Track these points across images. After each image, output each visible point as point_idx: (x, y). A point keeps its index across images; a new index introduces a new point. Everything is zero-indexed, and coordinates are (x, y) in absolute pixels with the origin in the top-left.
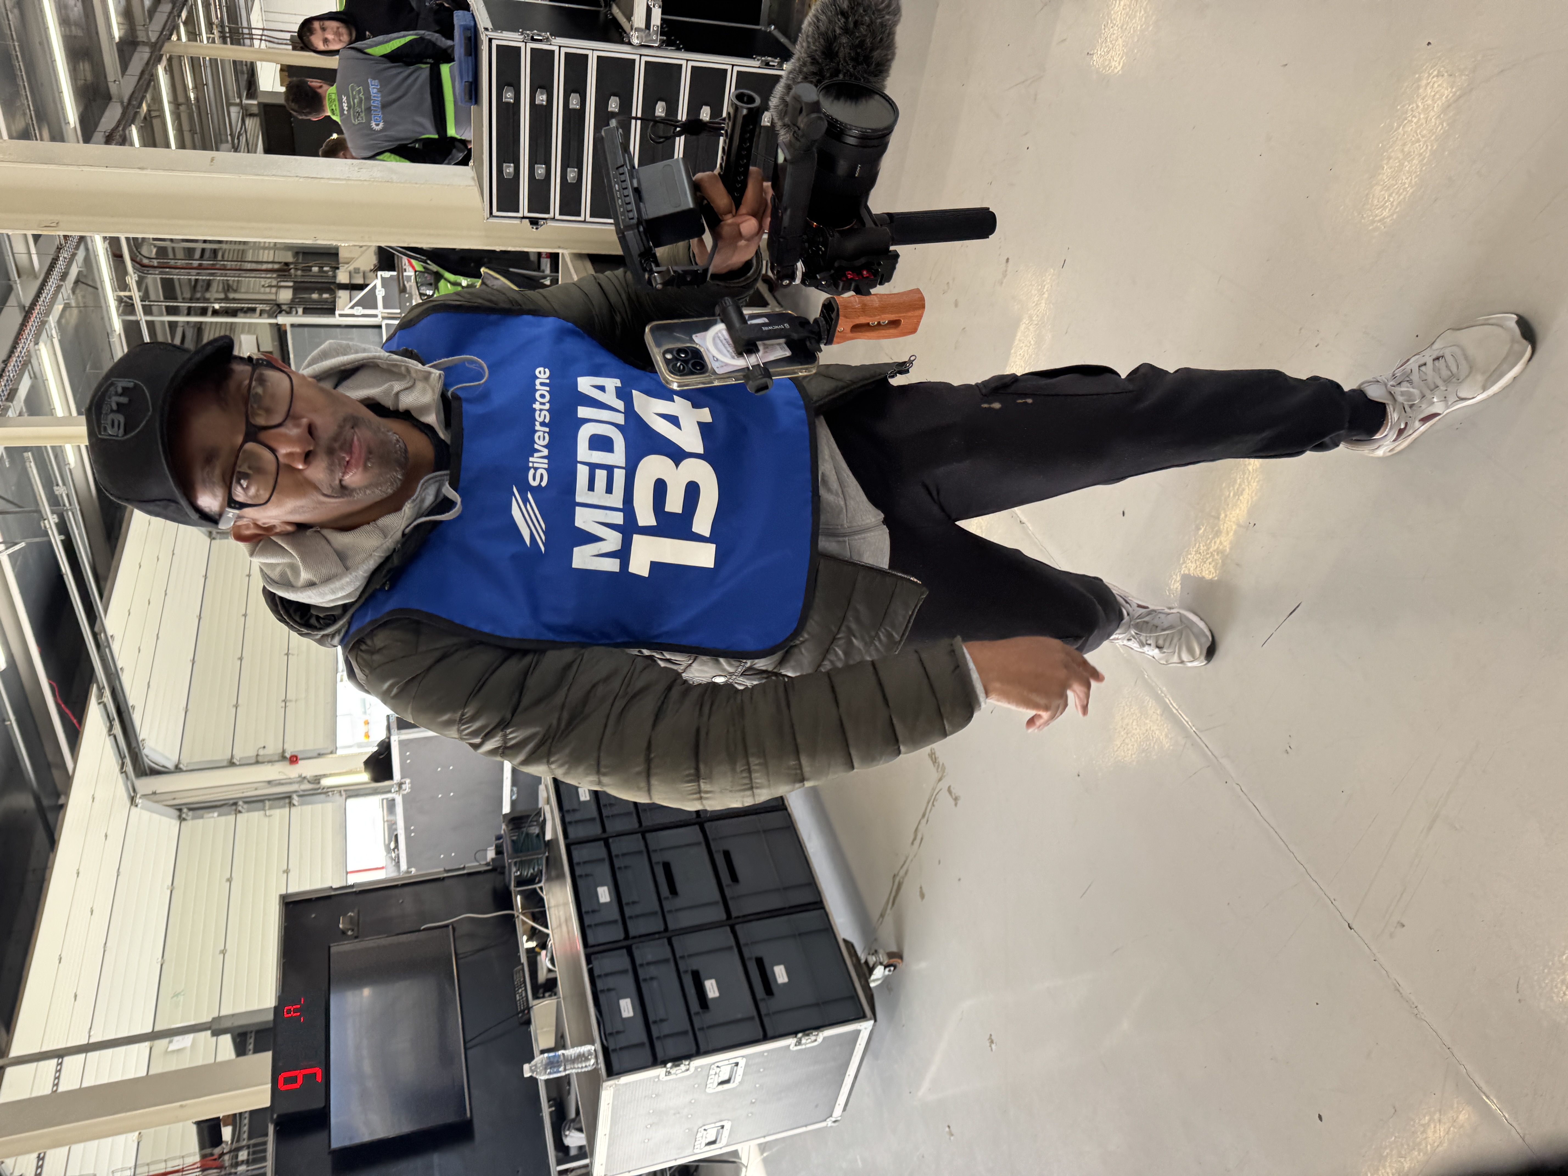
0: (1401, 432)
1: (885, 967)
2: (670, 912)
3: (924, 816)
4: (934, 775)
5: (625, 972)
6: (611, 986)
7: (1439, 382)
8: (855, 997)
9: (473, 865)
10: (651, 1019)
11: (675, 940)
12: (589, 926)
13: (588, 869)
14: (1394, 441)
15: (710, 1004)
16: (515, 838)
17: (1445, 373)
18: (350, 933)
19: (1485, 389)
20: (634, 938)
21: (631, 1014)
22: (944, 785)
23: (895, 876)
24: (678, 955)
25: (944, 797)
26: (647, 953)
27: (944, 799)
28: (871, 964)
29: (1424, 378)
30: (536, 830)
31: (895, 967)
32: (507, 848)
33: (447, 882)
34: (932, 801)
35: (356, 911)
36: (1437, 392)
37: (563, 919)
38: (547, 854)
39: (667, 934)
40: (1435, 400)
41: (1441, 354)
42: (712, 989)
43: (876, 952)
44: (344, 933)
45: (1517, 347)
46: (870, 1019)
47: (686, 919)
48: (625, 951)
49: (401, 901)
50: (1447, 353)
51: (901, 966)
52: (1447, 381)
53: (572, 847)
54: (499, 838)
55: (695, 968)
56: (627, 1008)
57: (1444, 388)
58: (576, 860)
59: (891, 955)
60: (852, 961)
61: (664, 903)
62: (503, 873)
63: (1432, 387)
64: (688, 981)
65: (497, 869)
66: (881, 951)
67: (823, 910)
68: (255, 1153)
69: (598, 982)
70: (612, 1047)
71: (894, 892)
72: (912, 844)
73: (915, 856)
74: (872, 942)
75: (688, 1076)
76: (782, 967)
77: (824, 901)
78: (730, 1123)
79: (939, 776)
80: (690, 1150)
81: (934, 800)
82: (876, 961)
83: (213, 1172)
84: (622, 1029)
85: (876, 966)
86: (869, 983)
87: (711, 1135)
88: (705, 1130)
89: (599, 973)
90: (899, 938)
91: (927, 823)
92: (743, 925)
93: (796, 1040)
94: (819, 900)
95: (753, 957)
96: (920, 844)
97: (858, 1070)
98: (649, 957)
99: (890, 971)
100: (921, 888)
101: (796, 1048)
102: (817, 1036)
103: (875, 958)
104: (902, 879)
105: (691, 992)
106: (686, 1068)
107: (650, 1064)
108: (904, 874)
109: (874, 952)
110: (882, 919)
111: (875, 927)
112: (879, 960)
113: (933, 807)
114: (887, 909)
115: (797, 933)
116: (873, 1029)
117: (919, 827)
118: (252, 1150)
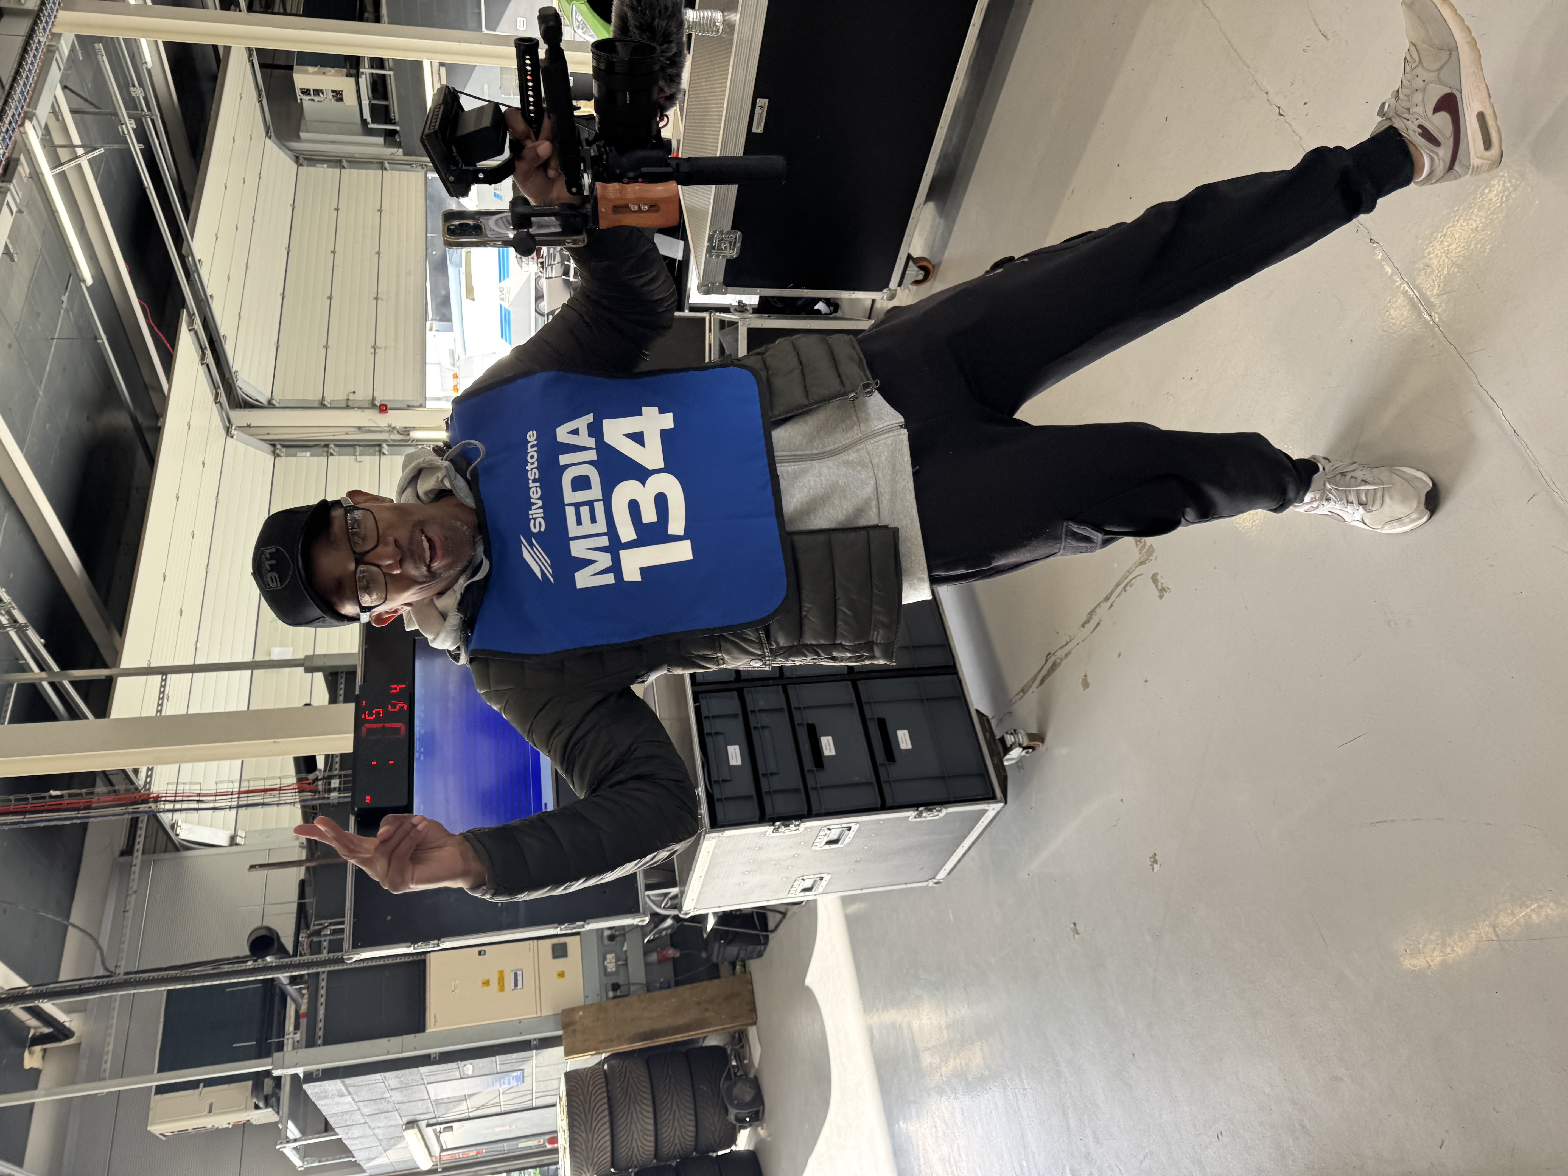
3: (1107, 599)
4: (1135, 555)
5: (735, 716)
6: (719, 730)
8: (986, 776)
10: (761, 770)
11: (791, 689)
15: (825, 762)
20: (746, 680)
21: (739, 763)
22: (1147, 570)
23: (1050, 654)
24: (793, 706)
25: (1144, 586)
26: (760, 699)
28: (1009, 743)
31: (1034, 749)
34: (1124, 584)
39: (783, 682)
42: (828, 747)
46: (1000, 801)
48: (735, 693)
51: (1041, 748)
55: (811, 722)
56: (735, 755)
59: (1032, 737)
60: (985, 736)
64: (803, 734)
66: (1020, 732)
67: (955, 676)
68: (345, 782)
69: (706, 723)
70: (717, 795)
71: (1044, 672)
72: (1083, 626)
73: (1083, 641)
74: (1005, 715)
75: (796, 835)
76: (906, 732)
77: (958, 666)
78: (830, 876)
79: (1142, 559)
80: (785, 895)
81: (1127, 584)
82: (1013, 740)
83: (308, 795)
84: (728, 778)
85: (1013, 746)
86: (1002, 762)
87: (808, 884)
88: (803, 879)
89: (707, 715)
90: (1043, 720)
91: (1110, 608)
92: (865, 681)
93: (916, 813)
94: (952, 664)
95: (876, 717)
96: (1095, 628)
97: (973, 843)
98: (762, 704)
99: (1027, 753)
100: (1086, 676)
101: (914, 820)
102: (940, 811)
103: (1012, 737)
104: (1058, 661)
105: (806, 747)
106: (795, 828)
107: (757, 819)
108: (1063, 655)
109: (1012, 731)
110: (1021, 694)
111: (1011, 701)
112: (1017, 739)
113: (1123, 592)
114: (1031, 686)
115: (925, 698)
116: (1001, 810)
117: (1096, 610)
118: (342, 779)
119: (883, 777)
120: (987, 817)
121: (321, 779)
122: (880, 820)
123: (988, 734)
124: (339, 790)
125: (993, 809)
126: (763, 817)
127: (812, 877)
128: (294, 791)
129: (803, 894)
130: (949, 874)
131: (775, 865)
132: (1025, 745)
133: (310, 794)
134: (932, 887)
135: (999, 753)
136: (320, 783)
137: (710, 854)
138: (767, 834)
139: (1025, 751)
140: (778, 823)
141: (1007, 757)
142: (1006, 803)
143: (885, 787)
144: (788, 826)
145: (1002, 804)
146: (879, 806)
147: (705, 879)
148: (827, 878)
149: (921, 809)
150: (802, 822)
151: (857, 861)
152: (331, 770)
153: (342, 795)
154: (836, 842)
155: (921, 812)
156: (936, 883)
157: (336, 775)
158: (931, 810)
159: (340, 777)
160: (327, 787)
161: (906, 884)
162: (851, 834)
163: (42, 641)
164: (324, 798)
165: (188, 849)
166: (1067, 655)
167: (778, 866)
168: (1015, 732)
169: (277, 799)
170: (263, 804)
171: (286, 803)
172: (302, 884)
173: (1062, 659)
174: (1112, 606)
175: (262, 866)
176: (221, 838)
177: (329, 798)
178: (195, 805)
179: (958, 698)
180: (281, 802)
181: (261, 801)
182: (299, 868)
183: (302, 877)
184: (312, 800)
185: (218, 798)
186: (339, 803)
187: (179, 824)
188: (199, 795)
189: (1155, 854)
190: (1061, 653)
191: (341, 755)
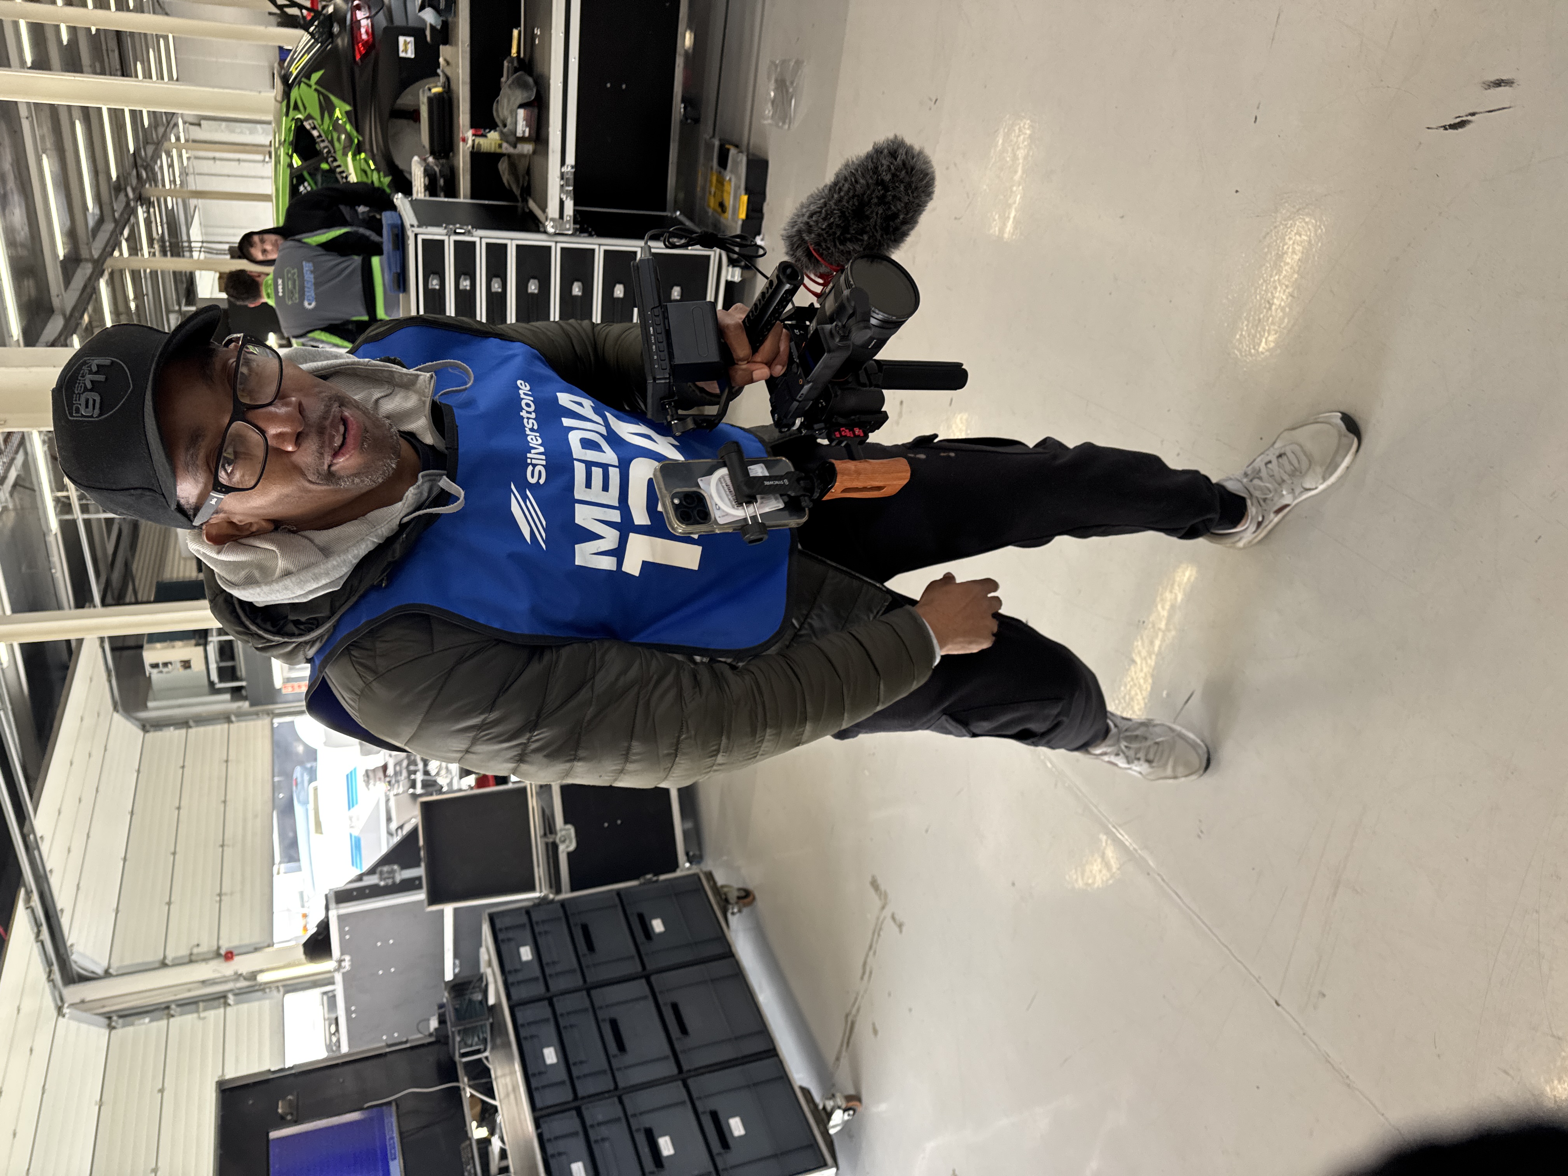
0: (1259, 524)
1: (845, 1110)
2: (619, 1069)
3: (871, 947)
4: (877, 902)
5: (575, 1134)
6: (562, 1150)
7: (1286, 477)
8: (814, 1145)
9: (416, 1038)
11: (626, 1099)
12: (537, 1089)
13: (533, 1030)
14: (1255, 532)
15: (666, 1163)
16: (457, 1006)
17: (1288, 468)
18: (289, 1117)
19: (1324, 479)
20: (583, 1098)
22: (887, 912)
23: (847, 1016)
24: (629, 1113)
25: (890, 926)
26: (597, 1113)
27: (890, 927)
28: (829, 1108)
29: (1271, 473)
30: (479, 997)
31: (854, 1111)
32: (450, 1017)
33: (389, 1057)
34: (878, 930)
35: (295, 1093)
36: (1284, 486)
37: (510, 1088)
38: (491, 1020)
39: (618, 1093)
40: (1284, 492)
41: (1282, 451)
42: (666, 1146)
43: (833, 1096)
44: (282, 1117)
45: (1345, 441)
46: (832, 1167)
47: (637, 1076)
48: (574, 1113)
49: (341, 1080)
50: (1288, 450)
51: (860, 1109)
52: (1292, 475)
53: (516, 1009)
54: (441, 1006)
55: (648, 1126)
56: (579, 1172)
57: (1289, 482)
58: (520, 1021)
59: (849, 1098)
60: (809, 1107)
61: (613, 1061)
62: (447, 1044)
63: (1280, 480)
64: (641, 1139)
65: (441, 1039)
66: (838, 1095)
67: (775, 1059)
69: (549, 1147)
71: (847, 1034)
72: (862, 978)
73: (865, 991)
76: (737, 1119)
77: (778, 1048)
79: (883, 904)
82: (834, 1105)
85: (834, 1111)
86: (827, 1128)
89: (549, 1138)
90: (856, 1080)
91: (874, 956)
92: (695, 1078)
94: (773, 1048)
95: (708, 1109)
96: (870, 976)
98: (600, 1118)
99: (849, 1115)
100: (874, 1024)
103: (832, 1102)
104: (854, 1019)
105: (645, 1151)
108: (856, 1011)
109: (831, 1096)
110: (837, 1063)
112: (837, 1104)
113: (881, 938)
114: (841, 1053)
115: (751, 1084)
117: (867, 961)
119: (721, 1165)
132: (844, 1106)
135: (823, 1120)
139: (846, 1114)
141: (831, 1123)
142: (837, 1167)
145: (834, 1170)
173: (856, 1016)
174: (875, 953)
179: (781, 1078)
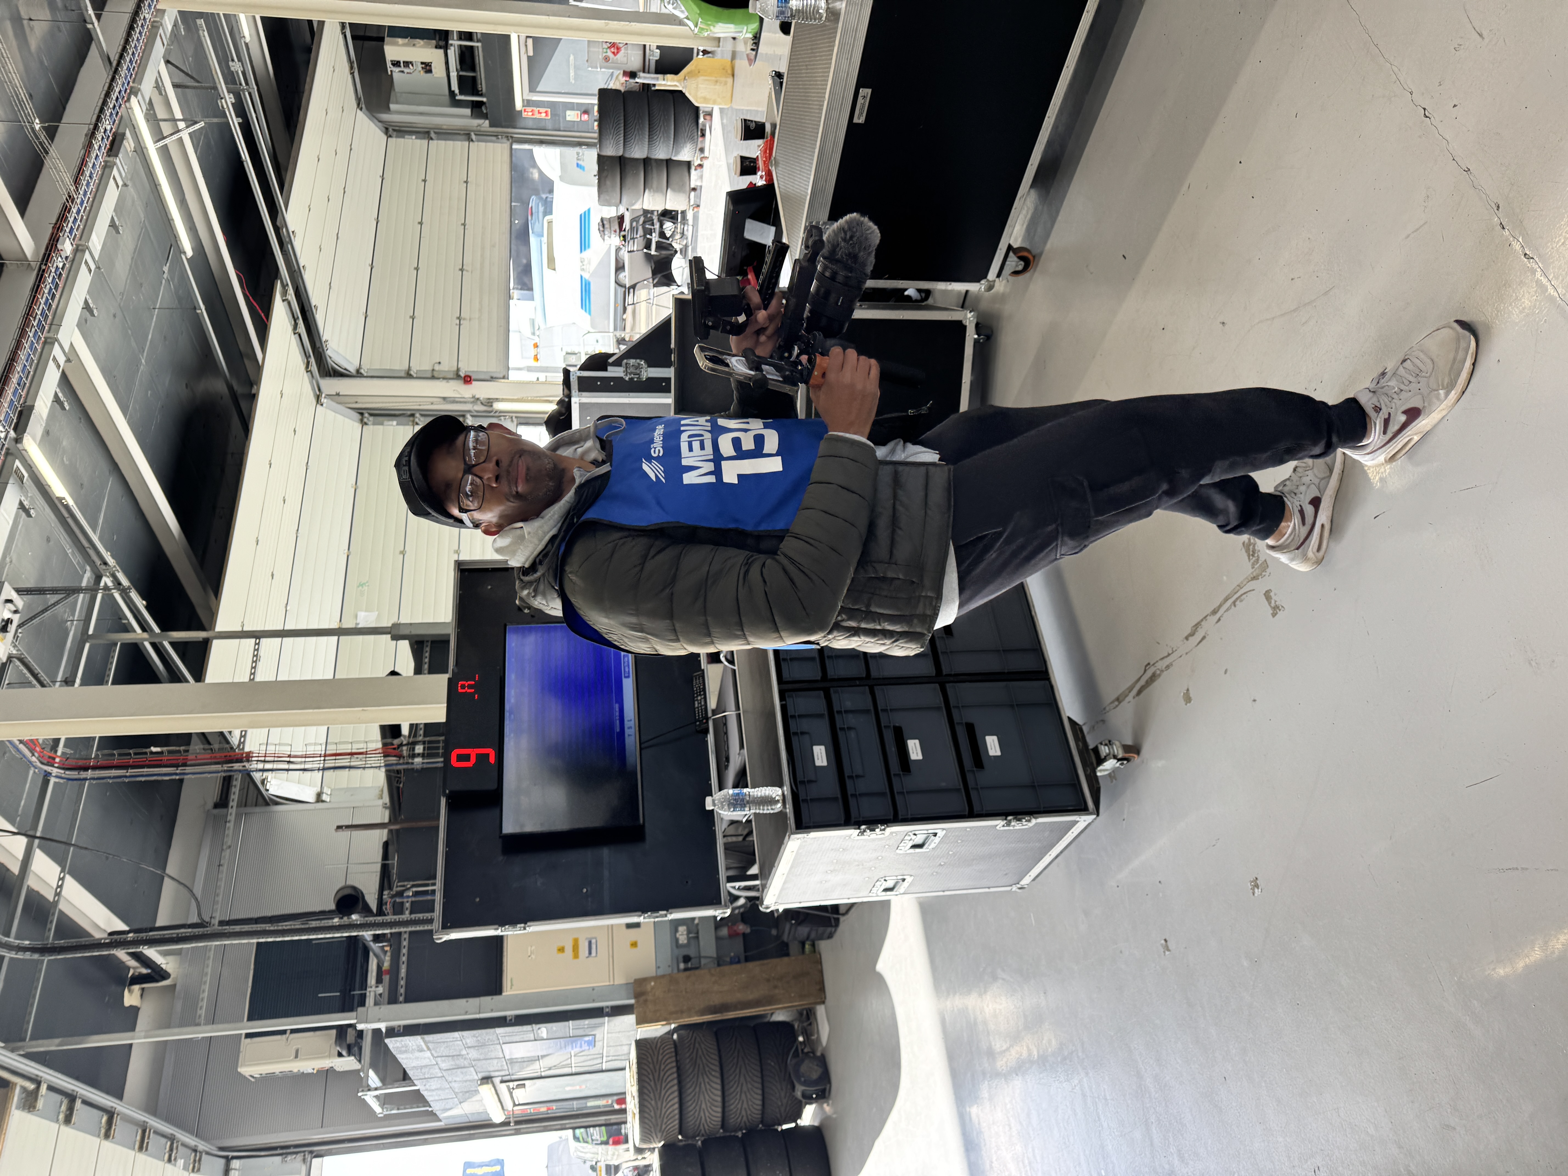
3: (1214, 612)
4: (1248, 567)
5: (821, 716)
6: (806, 729)
10: (847, 772)
11: (878, 690)
15: (913, 767)
20: (833, 680)
21: (825, 763)
22: (1260, 586)
23: (1148, 665)
24: (879, 707)
25: (1258, 601)
26: (846, 699)
27: (1256, 603)
28: (1102, 753)
31: (1128, 761)
34: (1234, 598)
42: (915, 750)
46: (1091, 813)
48: (822, 693)
51: (1135, 760)
55: (898, 725)
56: (820, 755)
59: (1127, 748)
60: (1077, 743)
64: (889, 735)
66: (1115, 742)
67: (1047, 682)
68: (429, 748)
69: (792, 722)
70: (802, 796)
71: (1142, 682)
72: (1187, 638)
73: (1187, 653)
74: (1097, 722)
75: (881, 839)
76: (995, 738)
77: (1050, 671)
78: (912, 877)
79: (1255, 574)
80: (865, 893)
81: (1237, 599)
82: (1107, 751)
83: (393, 760)
84: (813, 778)
85: (1107, 758)
86: (1095, 773)
87: (890, 884)
88: (885, 880)
89: (793, 714)
90: (1139, 732)
91: (1217, 622)
92: (954, 684)
93: (1005, 822)
94: (1044, 669)
95: (964, 722)
96: (1200, 642)
97: (1061, 852)
98: (849, 705)
99: (1121, 764)
100: (1188, 690)
101: (1002, 828)
102: (1029, 821)
103: (1106, 748)
104: (1158, 672)
105: (892, 750)
106: (881, 832)
107: (843, 822)
108: (1164, 666)
109: (1107, 742)
110: (1116, 703)
111: (1105, 709)
112: (1111, 750)
113: (1233, 607)
114: (1127, 696)
115: (1015, 704)
116: (1092, 822)
117: (1203, 623)
118: (426, 746)
119: (971, 783)
120: (1078, 827)
121: (405, 745)
122: (967, 828)
123: (1081, 744)
124: (423, 755)
125: (1085, 821)
126: (848, 820)
127: (895, 878)
128: (379, 755)
129: (884, 893)
130: (1034, 880)
131: (858, 865)
132: (1120, 756)
133: (394, 758)
134: (1015, 891)
135: (1092, 764)
136: (405, 748)
137: (794, 853)
138: (852, 837)
139: (1120, 762)
140: (863, 827)
141: (1100, 768)
142: (1098, 815)
143: (973, 794)
144: (874, 830)
145: (1094, 816)
146: (967, 813)
147: (787, 876)
148: (909, 879)
149: (1010, 818)
150: (888, 827)
151: (940, 865)
152: (415, 736)
153: (426, 761)
154: (920, 846)
155: (1010, 821)
156: (1020, 888)
157: (420, 742)
158: (1020, 820)
159: (424, 743)
160: (411, 753)
161: (989, 888)
162: (937, 840)
163: (144, 602)
164: (408, 763)
165: (277, 803)
166: (1168, 667)
167: (861, 867)
168: (1110, 743)
169: (364, 763)
170: (350, 767)
171: (372, 767)
172: (386, 845)
173: (1162, 671)
174: (1219, 620)
175: (348, 827)
176: (309, 795)
177: (412, 763)
178: (286, 766)
179: (1049, 703)
180: (367, 766)
181: (348, 764)
182: (382, 830)
183: (385, 839)
184: (397, 764)
185: (307, 759)
186: (422, 769)
187: (269, 780)
188: (289, 756)
189: (1257, 879)
190: (1162, 665)
191: (426, 725)
